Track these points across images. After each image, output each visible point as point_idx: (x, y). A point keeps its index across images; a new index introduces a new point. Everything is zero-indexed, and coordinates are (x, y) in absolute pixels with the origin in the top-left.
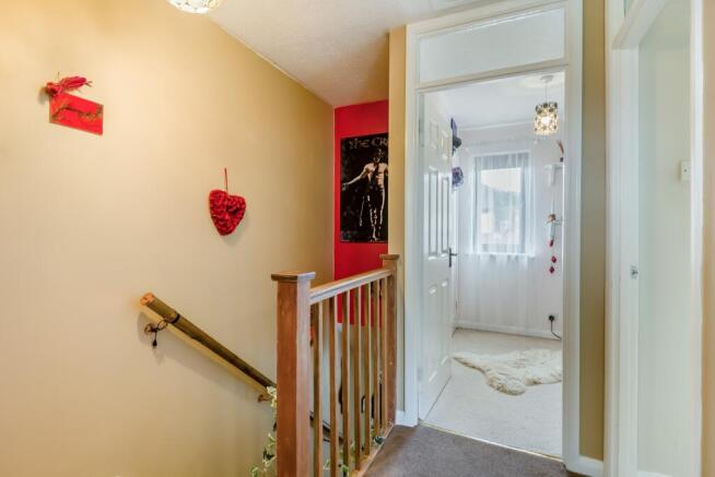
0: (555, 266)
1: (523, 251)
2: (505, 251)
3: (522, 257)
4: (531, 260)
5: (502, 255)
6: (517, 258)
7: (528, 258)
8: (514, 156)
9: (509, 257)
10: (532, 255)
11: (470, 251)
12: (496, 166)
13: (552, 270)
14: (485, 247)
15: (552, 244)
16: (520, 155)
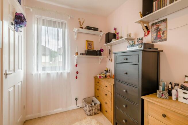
0: (78, 75)
1: (64, 69)
2: (56, 70)
3: (64, 73)
4: (68, 74)
5: (53, 73)
6: (61, 73)
7: (67, 73)
8: (59, 23)
9: (57, 73)
10: (69, 71)
11: (35, 72)
12: (50, 25)
13: (77, 77)
14: (44, 69)
15: (76, 66)
16: (62, 23)
